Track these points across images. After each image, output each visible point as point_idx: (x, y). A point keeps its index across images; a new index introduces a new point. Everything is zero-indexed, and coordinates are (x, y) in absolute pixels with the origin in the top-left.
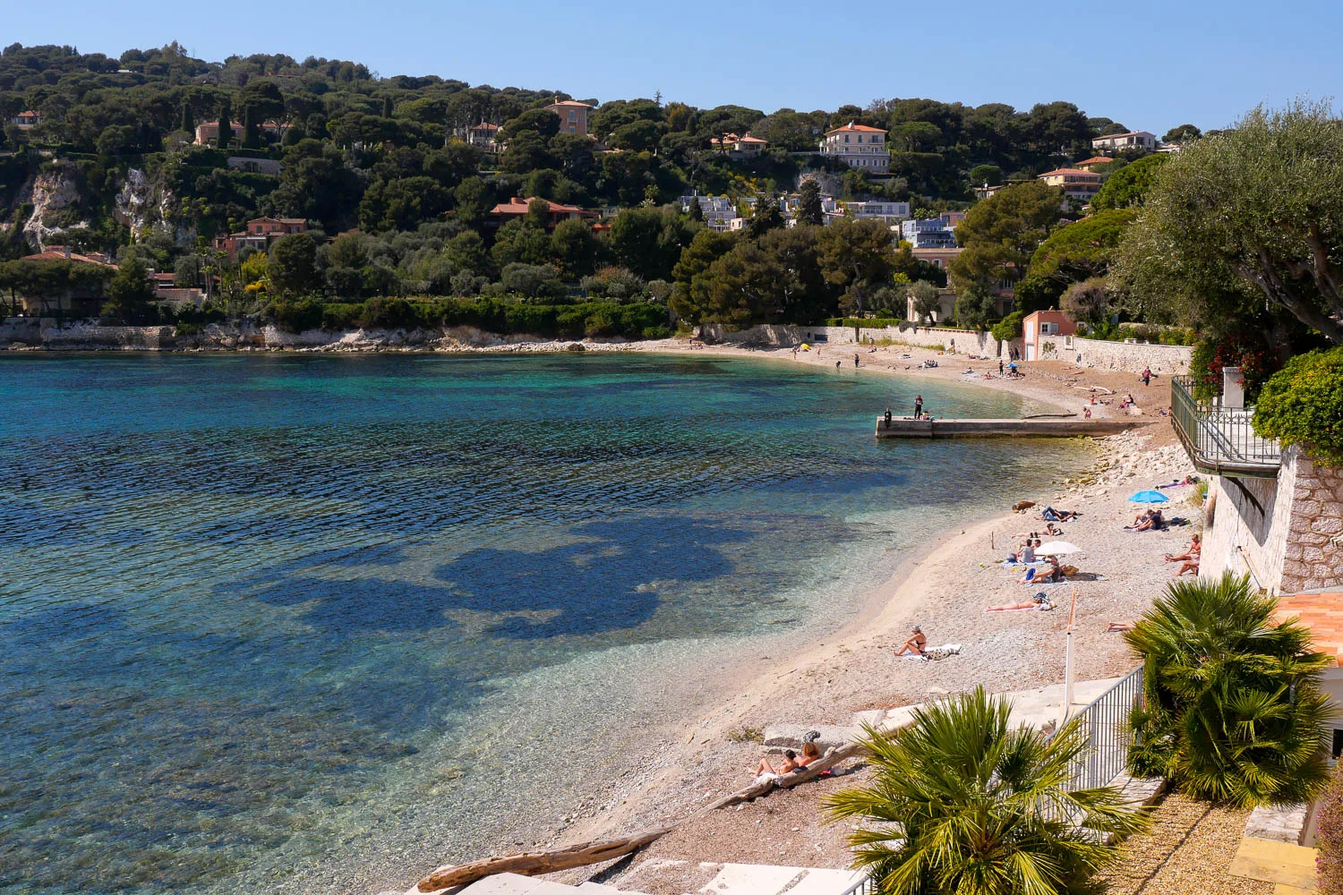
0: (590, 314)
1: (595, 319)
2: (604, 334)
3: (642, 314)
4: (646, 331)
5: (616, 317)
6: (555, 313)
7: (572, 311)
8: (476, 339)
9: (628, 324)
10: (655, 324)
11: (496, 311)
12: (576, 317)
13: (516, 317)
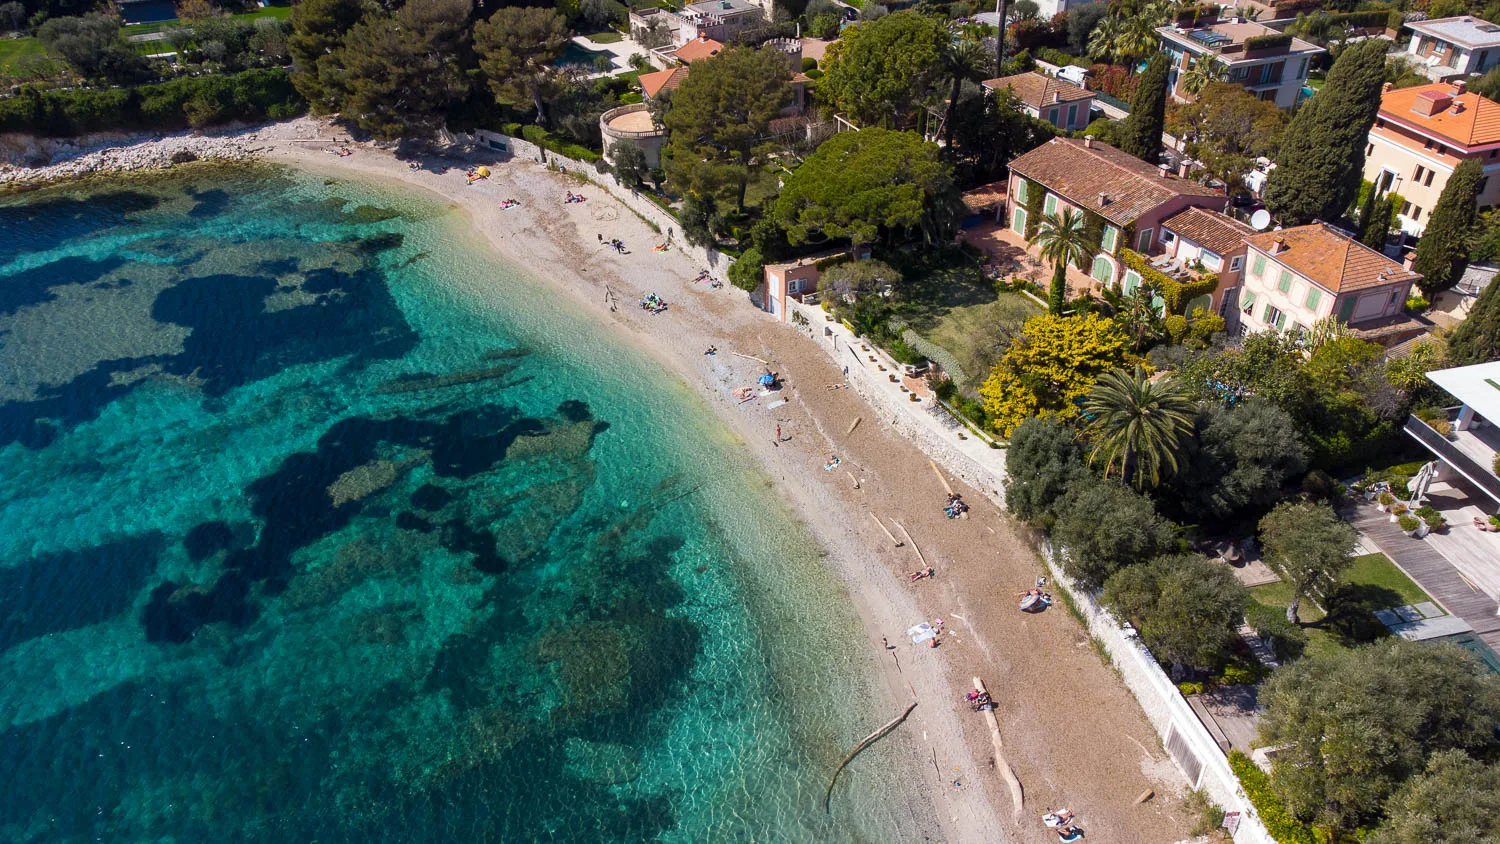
0: (188, 97)
1: (196, 104)
2: (217, 124)
3: (259, 88)
4: (273, 110)
5: (225, 96)
6: (135, 99)
7: (161, 94)
8: (32, 152)
9: (244, 105)
10: (281, 100)
11: (49, 108)
12: (169, 103)
13: (80, 113)
